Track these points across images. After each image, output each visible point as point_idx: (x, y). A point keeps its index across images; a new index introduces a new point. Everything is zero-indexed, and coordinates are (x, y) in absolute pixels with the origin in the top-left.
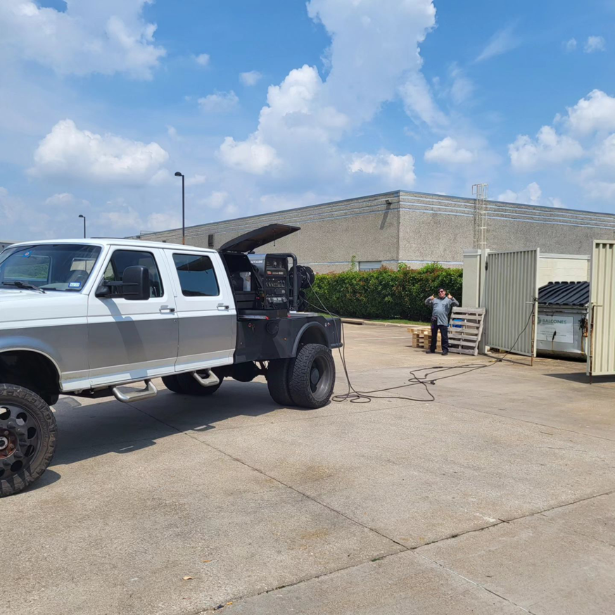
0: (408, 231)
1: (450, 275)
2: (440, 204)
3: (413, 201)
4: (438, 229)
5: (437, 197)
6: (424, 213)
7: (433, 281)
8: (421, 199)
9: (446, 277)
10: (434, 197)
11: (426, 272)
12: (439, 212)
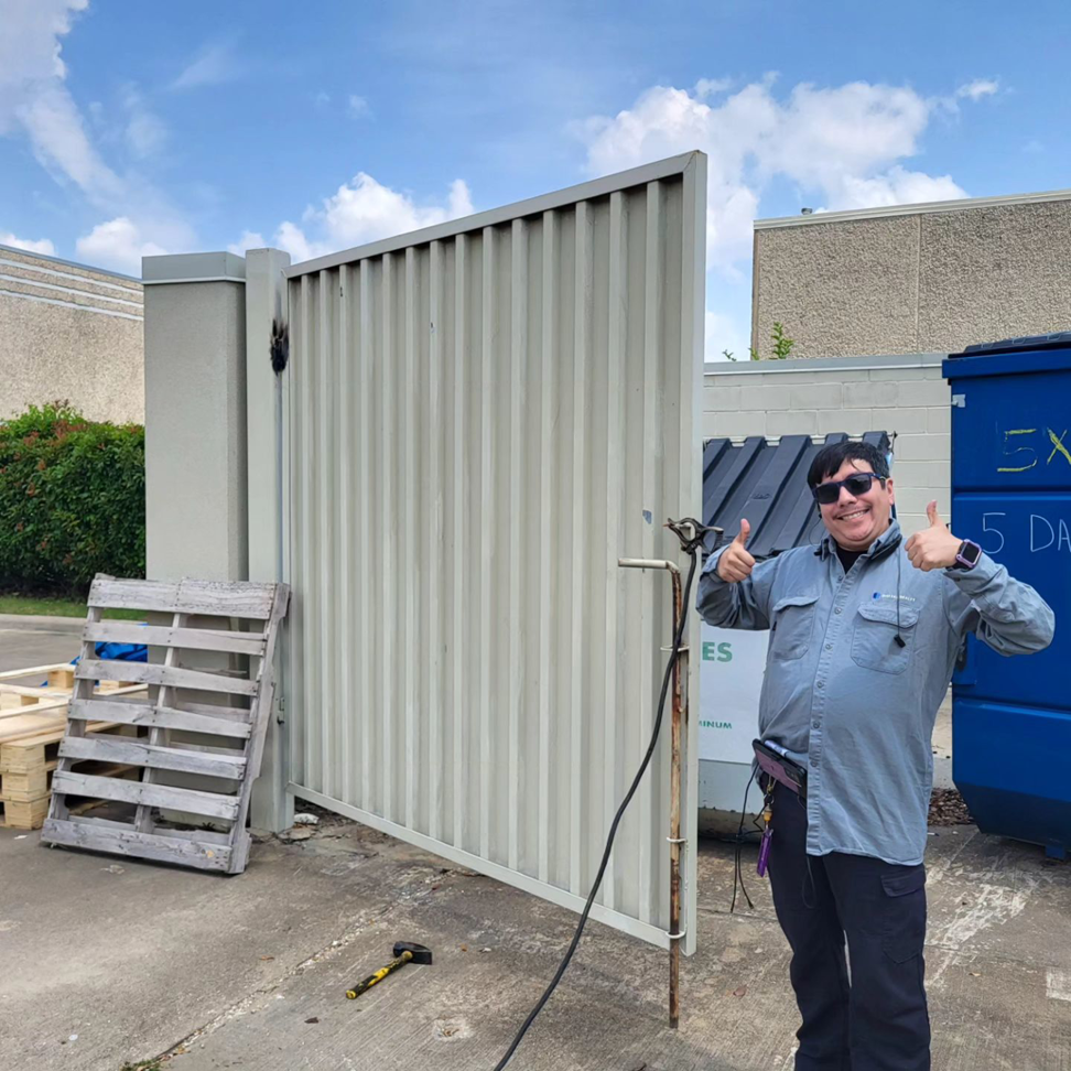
0: (10, 346)
1: (108, 442)
2: (93, 289)
3: (19, 273)
4: (91, 349)
5: (85, 273)
6: (51, 306)
7: (51, 463)
8: (42, 270)
9: (94, 449)
10: (76, 271)
11: (27, 434)
12: (91, 309)
